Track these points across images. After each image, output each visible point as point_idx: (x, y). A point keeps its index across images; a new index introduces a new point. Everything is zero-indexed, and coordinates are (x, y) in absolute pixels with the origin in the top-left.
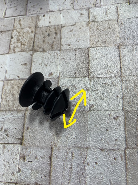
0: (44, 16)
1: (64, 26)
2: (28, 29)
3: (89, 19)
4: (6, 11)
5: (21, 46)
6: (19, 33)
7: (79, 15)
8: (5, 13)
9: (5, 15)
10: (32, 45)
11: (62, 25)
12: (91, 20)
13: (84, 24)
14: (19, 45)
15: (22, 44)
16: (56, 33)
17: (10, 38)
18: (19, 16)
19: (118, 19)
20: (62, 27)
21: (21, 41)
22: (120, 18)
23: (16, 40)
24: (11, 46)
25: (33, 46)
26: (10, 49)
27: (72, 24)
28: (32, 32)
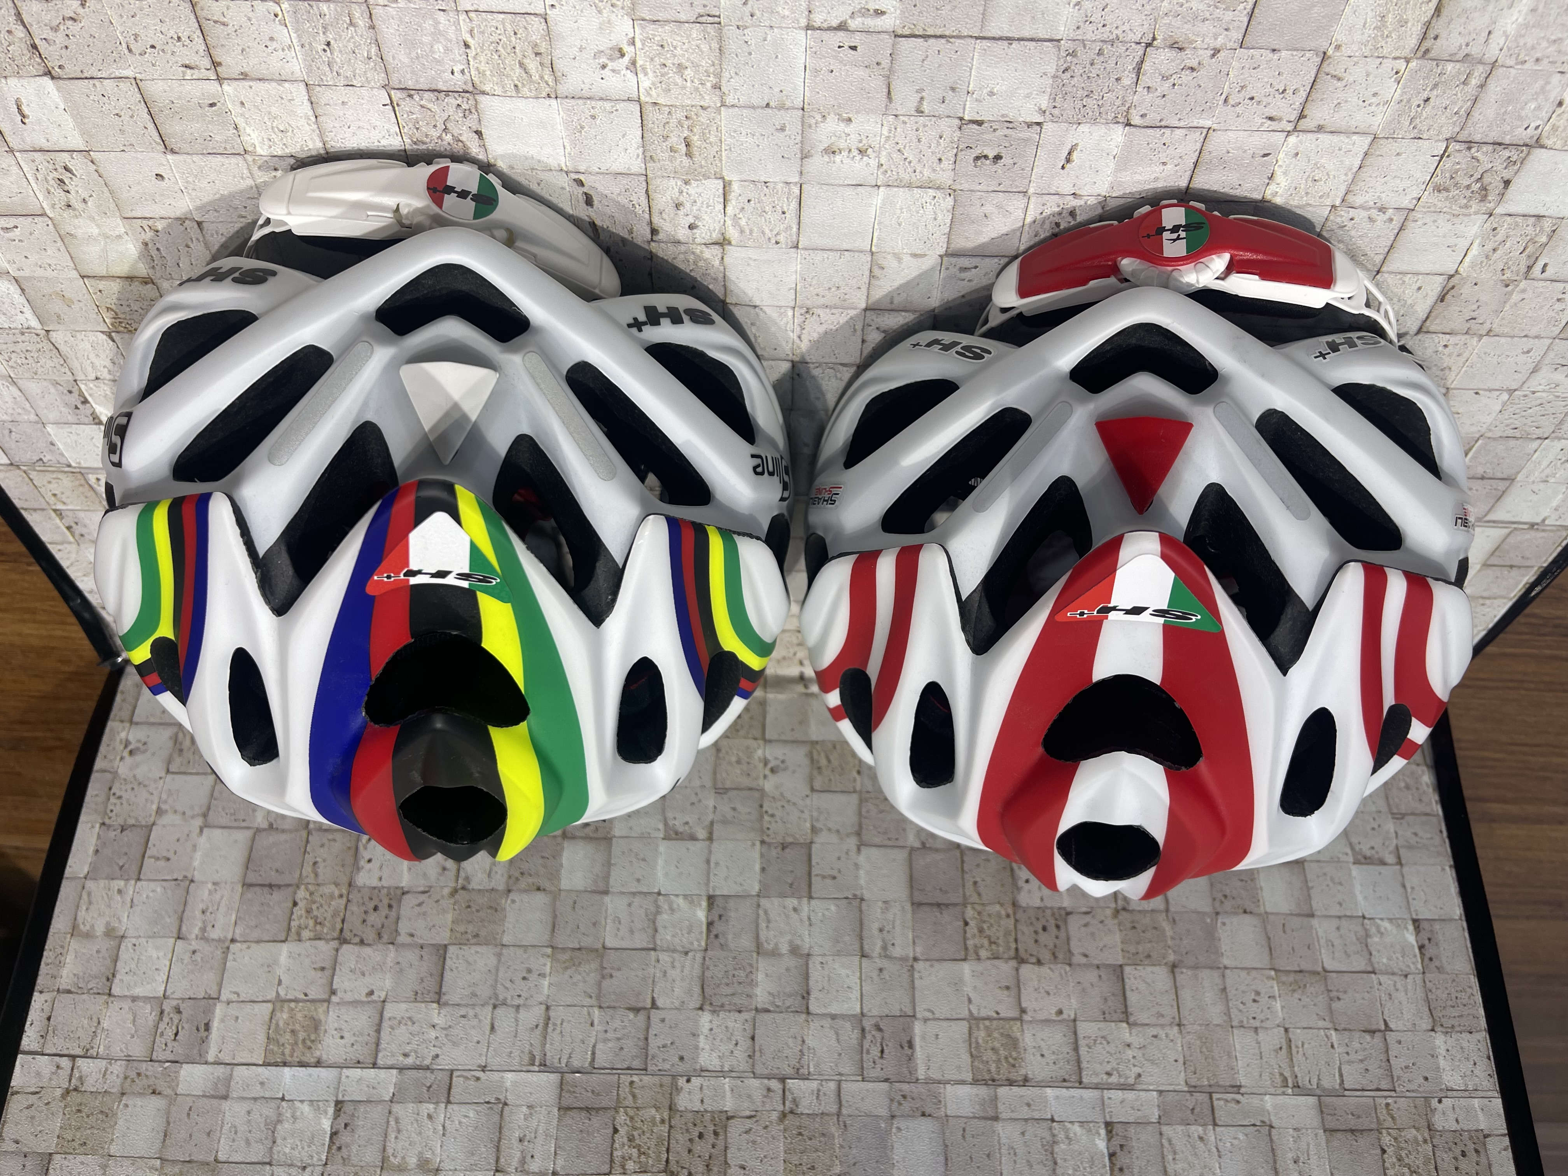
0: (688, 1081)
1: (732, 1117)
2: (653, 1111)
3: (784, 1104)
4: (594, 1046)
5: (639, 1157)
6: (632, 1118)
7: (765, 1093)
8: (593, 1053)
9: (593, 1060)
10: (664, 1156)
11: (730, 1114)
12: (787, 1109)
13: (775, 1116)
14: (634, 1152)
15: (641, 1153)
16: (716, 1133)
17: (611, 1131)
18: (628, 1069)
19: (839, 1114)
20: (728, 1118)
21: (637, 1142)
22: (844, 1111)
23: (625, 1140)
24: (616, 1153)
25: (667, 1161)
26: (612, 1161)
27: (748, 1113)
28: (663, 1121)
